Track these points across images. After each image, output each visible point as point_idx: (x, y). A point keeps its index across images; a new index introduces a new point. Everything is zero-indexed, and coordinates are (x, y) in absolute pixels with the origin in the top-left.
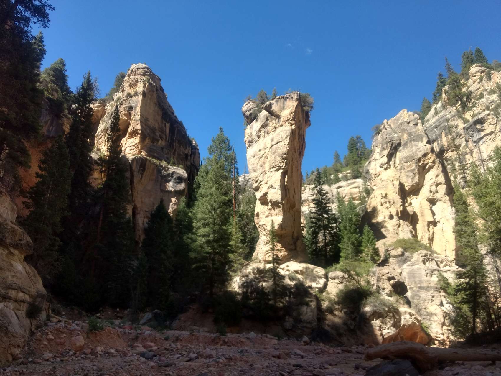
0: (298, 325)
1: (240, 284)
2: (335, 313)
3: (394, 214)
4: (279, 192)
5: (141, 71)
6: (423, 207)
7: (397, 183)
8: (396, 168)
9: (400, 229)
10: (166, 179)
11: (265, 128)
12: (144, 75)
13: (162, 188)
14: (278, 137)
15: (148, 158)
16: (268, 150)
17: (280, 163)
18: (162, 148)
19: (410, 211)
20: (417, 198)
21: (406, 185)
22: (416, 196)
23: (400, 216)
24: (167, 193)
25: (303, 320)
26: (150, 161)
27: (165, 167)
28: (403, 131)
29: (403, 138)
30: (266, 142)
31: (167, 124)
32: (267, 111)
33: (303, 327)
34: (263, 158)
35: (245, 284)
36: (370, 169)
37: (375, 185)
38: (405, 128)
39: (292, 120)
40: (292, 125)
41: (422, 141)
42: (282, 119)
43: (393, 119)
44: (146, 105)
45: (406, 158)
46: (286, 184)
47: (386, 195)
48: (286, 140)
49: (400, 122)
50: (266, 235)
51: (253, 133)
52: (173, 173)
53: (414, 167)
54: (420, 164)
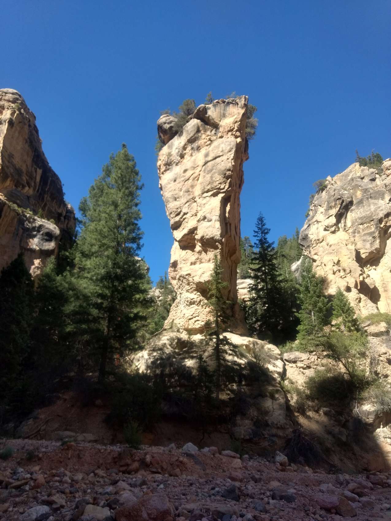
0: (264, 432)
1: (150, 361)
2: (308, 414)
3: (352, 285)
4: (218, 225)
5: (9, 97)
6: (385, 280)
7: (352, 247)
8: (346, 232)
9: (361, 304)
10: (29, 233)
11: (194, 144)
12: (14, 102)
13: (22, 245)
14: (215, 151)
15: (7, 202)
16: (199, 168)
17: (220, 183)
18: (28, 198)
19: (371, 284)
20: (375, 270)
21: (362, 251)
22: (374, 267)
23: (359, 288)
24: (29, 252)
25: (270, 422)
26: (9, 207)
27: (30, 217)
28: (357, 187)
29: (356, 196)
30: (195, 160)
31: (38, 170)
32: (198, 119)
33: (273, 436)
34: (190, 181)
35: (159, 362)
36: (310, 233)
37: (315, 254)
38: (359, 183)
39: (236, 131)
40: (236, 137)
41: (383, 199)
42: (221, 129)
43: (339, 175)
44: (12, 137)
45: (361, 218)
46: (227, 215)
47: (339, 261)
48: (230, 153)
49: (350, 178)
50: (190, 291)
51: (172, 153)
52: (41, 226)
53: (373, 229)
54: (382, 226)
